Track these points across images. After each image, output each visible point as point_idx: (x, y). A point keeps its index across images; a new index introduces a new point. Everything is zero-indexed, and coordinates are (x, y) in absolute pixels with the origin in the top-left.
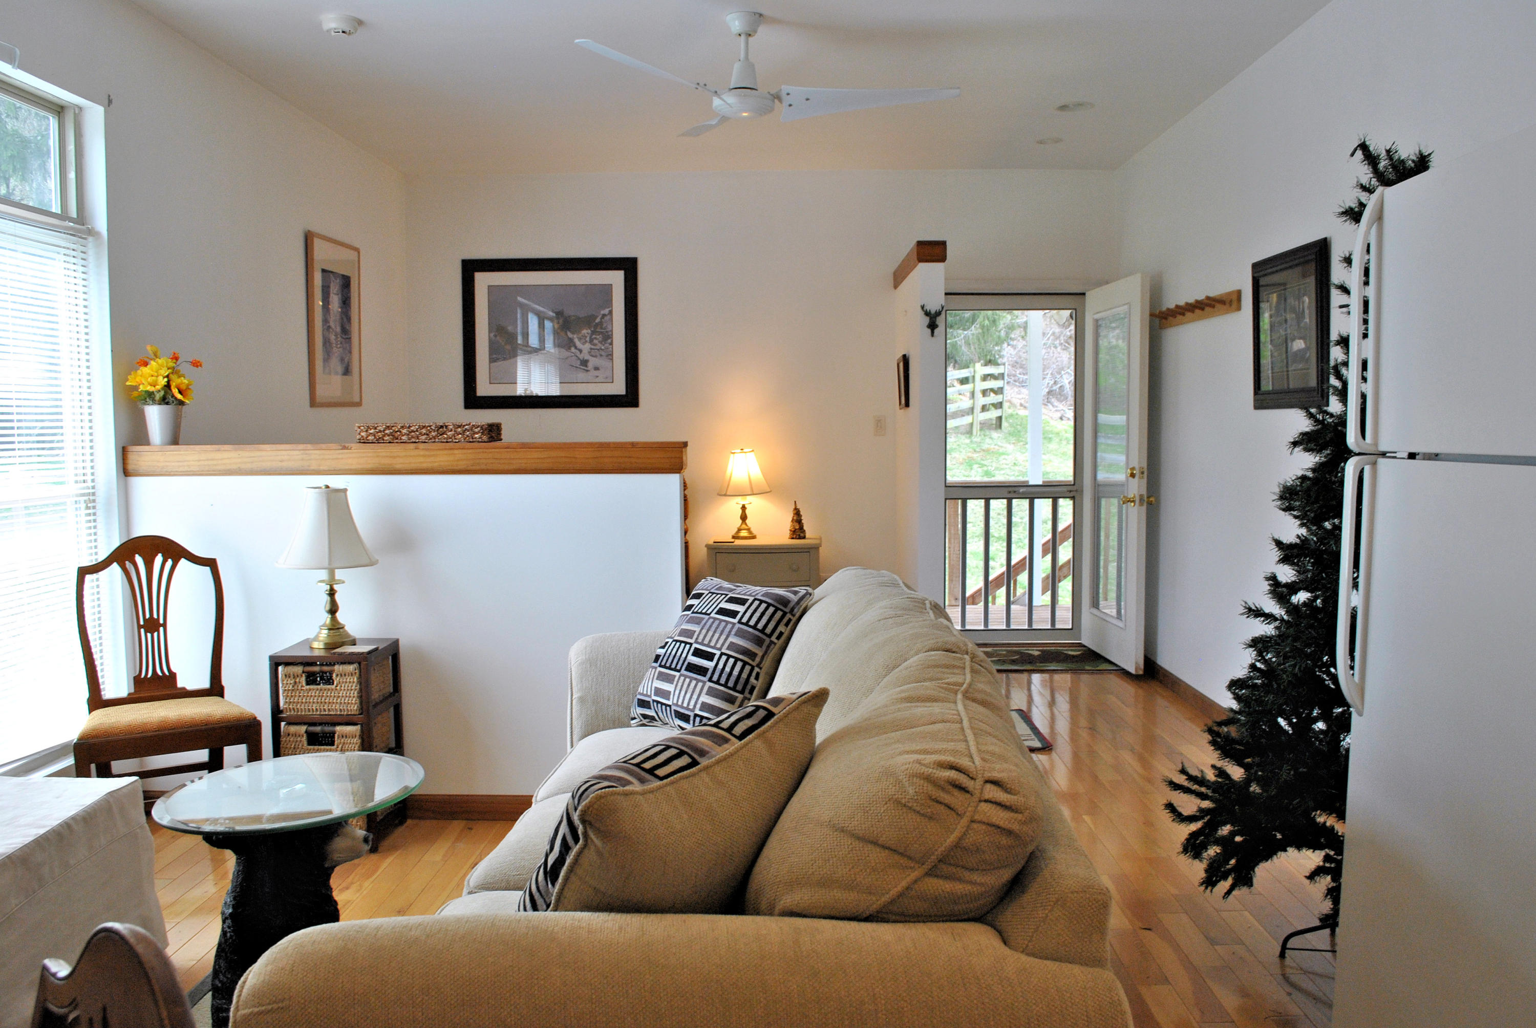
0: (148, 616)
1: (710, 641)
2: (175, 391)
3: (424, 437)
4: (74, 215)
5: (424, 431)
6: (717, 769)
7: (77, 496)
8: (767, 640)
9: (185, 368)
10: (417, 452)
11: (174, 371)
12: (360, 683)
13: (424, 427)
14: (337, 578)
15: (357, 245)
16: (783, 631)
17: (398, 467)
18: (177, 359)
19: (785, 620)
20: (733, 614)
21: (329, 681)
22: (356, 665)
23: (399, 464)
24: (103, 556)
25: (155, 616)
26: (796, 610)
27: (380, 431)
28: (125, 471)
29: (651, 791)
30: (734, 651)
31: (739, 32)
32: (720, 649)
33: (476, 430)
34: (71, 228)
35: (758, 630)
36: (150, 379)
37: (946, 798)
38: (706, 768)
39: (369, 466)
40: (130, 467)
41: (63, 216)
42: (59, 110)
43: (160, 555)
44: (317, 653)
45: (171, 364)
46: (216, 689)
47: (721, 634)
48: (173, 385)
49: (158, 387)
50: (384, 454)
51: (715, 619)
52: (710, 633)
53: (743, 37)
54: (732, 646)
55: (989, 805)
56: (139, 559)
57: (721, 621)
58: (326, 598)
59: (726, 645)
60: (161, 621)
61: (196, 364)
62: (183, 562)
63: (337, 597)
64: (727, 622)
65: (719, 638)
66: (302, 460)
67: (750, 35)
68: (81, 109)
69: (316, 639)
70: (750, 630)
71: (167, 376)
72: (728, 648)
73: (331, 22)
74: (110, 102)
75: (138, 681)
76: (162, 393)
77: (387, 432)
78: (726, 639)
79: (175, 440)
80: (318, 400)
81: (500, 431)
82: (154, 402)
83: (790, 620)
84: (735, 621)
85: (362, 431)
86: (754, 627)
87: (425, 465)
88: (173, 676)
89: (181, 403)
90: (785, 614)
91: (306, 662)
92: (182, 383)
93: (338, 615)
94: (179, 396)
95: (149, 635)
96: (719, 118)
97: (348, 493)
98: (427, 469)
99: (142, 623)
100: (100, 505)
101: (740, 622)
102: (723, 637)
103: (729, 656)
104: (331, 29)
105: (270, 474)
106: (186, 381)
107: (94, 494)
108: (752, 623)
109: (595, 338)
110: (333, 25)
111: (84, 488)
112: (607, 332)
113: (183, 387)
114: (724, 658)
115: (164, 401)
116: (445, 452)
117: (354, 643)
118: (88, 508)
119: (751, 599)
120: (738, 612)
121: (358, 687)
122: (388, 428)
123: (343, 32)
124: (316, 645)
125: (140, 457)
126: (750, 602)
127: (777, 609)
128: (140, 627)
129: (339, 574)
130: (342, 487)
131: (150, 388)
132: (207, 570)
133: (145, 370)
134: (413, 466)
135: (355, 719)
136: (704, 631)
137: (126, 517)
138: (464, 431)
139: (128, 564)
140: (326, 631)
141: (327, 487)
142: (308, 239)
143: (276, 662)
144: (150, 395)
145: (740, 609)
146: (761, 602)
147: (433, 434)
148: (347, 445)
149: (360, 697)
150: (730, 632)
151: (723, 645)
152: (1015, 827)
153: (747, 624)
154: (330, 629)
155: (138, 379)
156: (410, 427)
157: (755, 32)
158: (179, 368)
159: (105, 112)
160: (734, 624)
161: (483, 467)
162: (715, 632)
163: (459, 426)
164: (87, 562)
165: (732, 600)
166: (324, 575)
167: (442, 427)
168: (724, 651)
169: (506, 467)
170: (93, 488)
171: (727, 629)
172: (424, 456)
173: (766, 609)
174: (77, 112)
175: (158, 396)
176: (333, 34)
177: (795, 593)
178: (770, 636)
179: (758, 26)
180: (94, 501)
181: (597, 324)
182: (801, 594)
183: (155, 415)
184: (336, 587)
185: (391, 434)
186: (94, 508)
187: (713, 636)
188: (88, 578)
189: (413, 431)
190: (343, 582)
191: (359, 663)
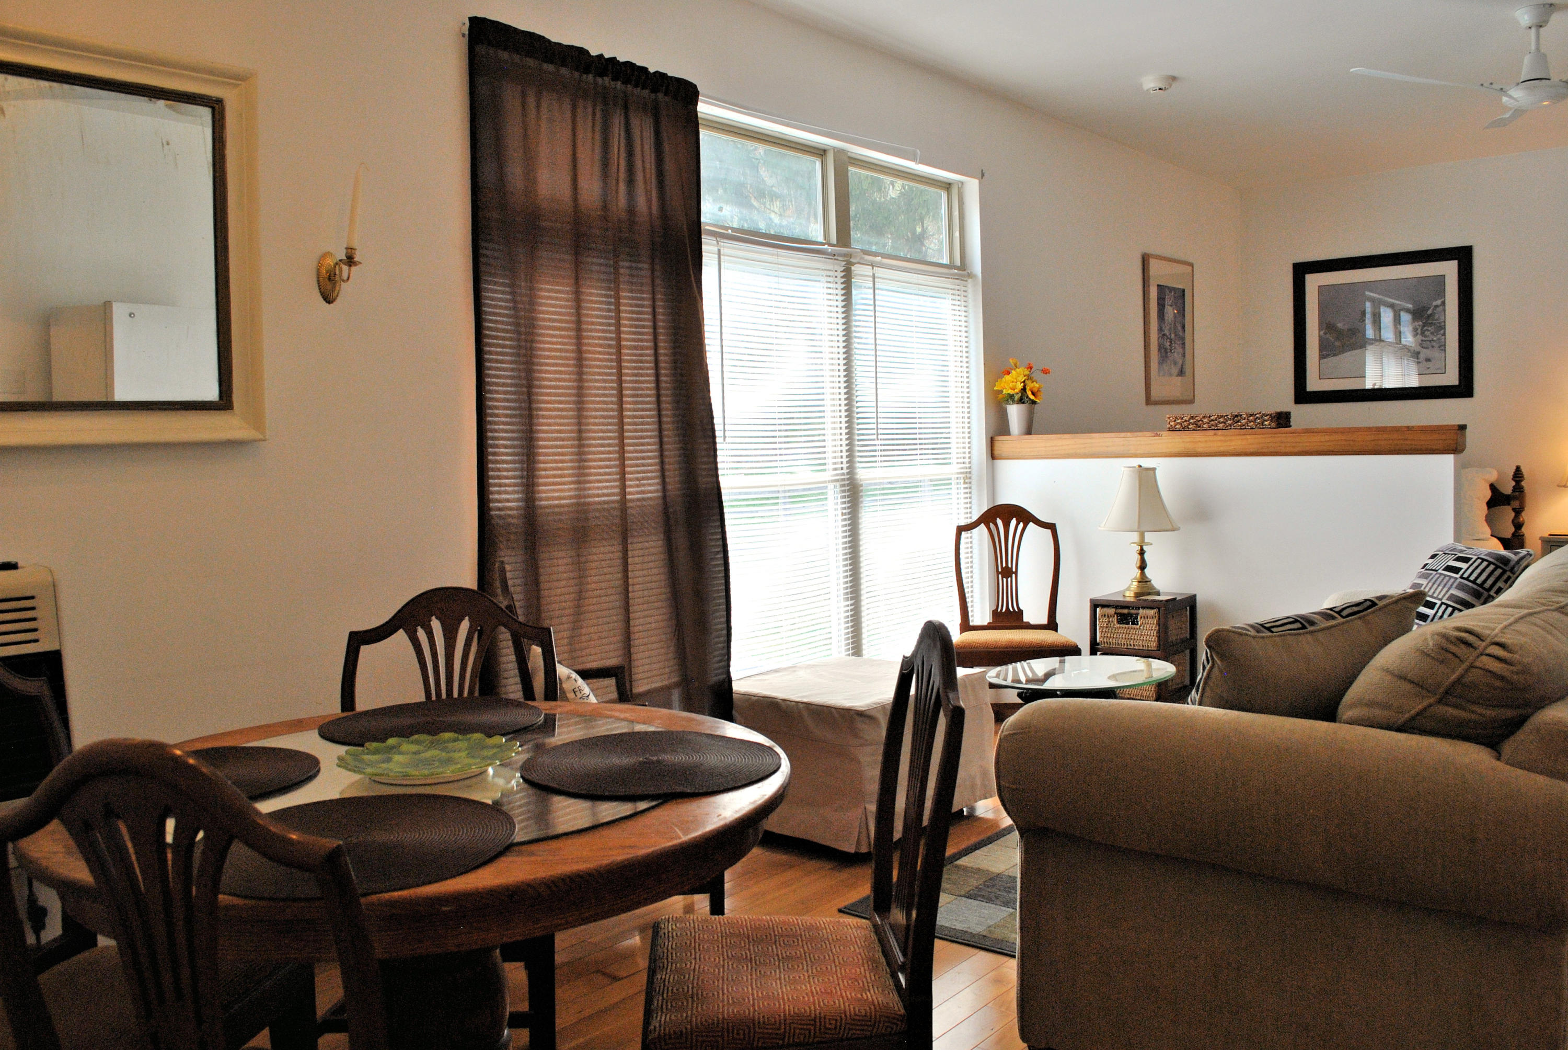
0: (1004, 565)
1: (1434, 592)
2: (1029, 393)
3: (1221, 425)
4: (959, 264)
5: (1222, 420)
6: (1320, 635)
7: (958, 473)
8: (1486, 593)
9: (1037, 375)
10: (1216, 438)
11: (1029, 377)
12: (1159, 624)
13: (1222, 416)
14: (1146, 541)
15: (1191, 261)
16: (1502, 586)
17: (1200, 450)
18: (1031, 368)
19: (1505, 577)
20: (1456, 570)
21: (1135, 622)
22: (1155, 610)
23: (1200, 448)
24: (975, 518)
25: (1010, 566)
26: (1516, 569)
27: (1186, 421)
28: (993, 456)
29: (1263, 638)
30: (1453, 602)
31: (1529, 25)
32: (1440, 600)
33: (1266, 418)
34: (956, 274)
35: (1477, 585)
36: (1011, 385)
37: (1453, 648)
38: (1312, 632)
39: (1176, 450)
40: (996, 453)
41: (951, 266)
42: (947, 186)
43: (1014, 519)
44: (1128, 599)
45: (1027, 372)
46: (1052, 625)
47: (1444, 586)
48: (1028, 388)
49: (1016, 391)
50: (1188, 440)
51: (1441, 574)
52: (1435, 586)
53: (1533, 30)
54: (1452, 597)
55: (1487, 658)
56: (999, 522)
57: (1446, 576)
58: (1138, 557)
59: (1447, 596)
60: (1014, 570)
61: (1045, 372)
62: (1031, 525)
63: (1146, 556)
64: (1451, 577)
65: (1442, 590)
66: (1123, 445)
67: (1541, 26)
68: (962, 183)
69: (1128, 589)
70: (1470, 584)
71: (1024, 382)
72: (1448, 599)
73: (1150, 83)
74: (983, 175)
75: (996, 614)
76: (1020, 395)
77: (1191, 421)
78: (1447, 592)
79: (1029, 431)
80: (1153, 399)
81: (1290, 418)
82: (1014, 402)
83: (1509, 578)
84: (1458, 576)
85: (1171, 421)
86: (1474, 582)
87: (1222, 449)
88: (1020, 612)
89: (1034, 402)
90: (1504, 572)
91: (1117, 605)
92: (1034, 387)
93: (1146, 570)
94: (1032, 397)
95: (1005, 580)
96: (1510, 112)
97: (1157, 471)
98: (1224, 452)
99: (1000, 570)
100: (974, 482)
101: (1462, 577)
102: (1445, 590)
103: (1448, 606)
104: (1149, 89)
105: (1098, 457)
106: (1037, 385)
107: (970, 473)
108: (1472, 578)
109: (1428, 330)
110: (1152, 85)
111: (963, 468)
112: (1439, 323)
113: (1035, 390)
114: (1444, 607)
115: (1021, 401)
116: (1240, 437)
117: (1158, 594)
118: (965, 483)
119: (1475, 557)
120: (1461, 569)
121: (1157, 628)
122: (1192, 418)
123: (1160, 89)
124: (1127, 594)
125: (1003, 444)
126: (1473, 560)
127: (1497, 567)
128: (998, 573)
129: (1148, 537)
130: (1151, 466)
131: (1011, 392)
132: (1049, 532)
133: (1007, 377)
134: (1215, 449)
135: (1154, 654)
136: (1430, 584)
137: (993, 489)
138: (1255, 419)
139: (992, 525)
140: (1136, 583)
141: (1140, 466)
142: (1145, 260)
143: (1095, 605)
144: (1011, 397)
145: (1464, 566)
146: (1483, 560)
147: (1230, 422)
148: (1158, 433)
149: (1159, 637)
150: (1451, 585)
151: (1444, 595)
152: (1507, 674)
153: (1467, 579)
154: (1139, 582)
155: (1002, 385)
156: (1210, 417)
157: (1546, 22)
158: (1033, 375)
159: (980, 183)
160: (1456, 579)
161: (1272, 450)
162: (1439, 585)
163: (1251, 415)
164: (963, 523)
165: (1459, 559)
166: (1135, 537)
167: (1237, 416)
168: (1444, 601)
169: (1292, 450)
170: (970, 468)
171: (1450, 583)
172: (1221, 441)
173: (1487, 567)
174: (960, 186)
175: (1017, 398)
176: (1152, 92)
177: (1516, 554)
178: (1489, 590)
179: (1550, 16)
180: (970, 478)
181: (1429, 316)
182: (1521, 555)
183: (1015, 413)
184: (1145, 548)
185: (1194, 423)
186: (970, 483)
187: (1436, 589)
188: (964, 534)
189: (1213, 420)
190: (1151, 544)
191: (1159, 609)
